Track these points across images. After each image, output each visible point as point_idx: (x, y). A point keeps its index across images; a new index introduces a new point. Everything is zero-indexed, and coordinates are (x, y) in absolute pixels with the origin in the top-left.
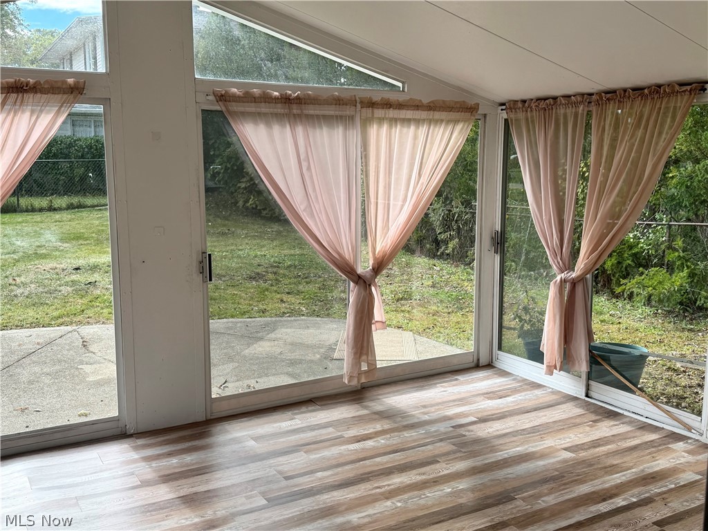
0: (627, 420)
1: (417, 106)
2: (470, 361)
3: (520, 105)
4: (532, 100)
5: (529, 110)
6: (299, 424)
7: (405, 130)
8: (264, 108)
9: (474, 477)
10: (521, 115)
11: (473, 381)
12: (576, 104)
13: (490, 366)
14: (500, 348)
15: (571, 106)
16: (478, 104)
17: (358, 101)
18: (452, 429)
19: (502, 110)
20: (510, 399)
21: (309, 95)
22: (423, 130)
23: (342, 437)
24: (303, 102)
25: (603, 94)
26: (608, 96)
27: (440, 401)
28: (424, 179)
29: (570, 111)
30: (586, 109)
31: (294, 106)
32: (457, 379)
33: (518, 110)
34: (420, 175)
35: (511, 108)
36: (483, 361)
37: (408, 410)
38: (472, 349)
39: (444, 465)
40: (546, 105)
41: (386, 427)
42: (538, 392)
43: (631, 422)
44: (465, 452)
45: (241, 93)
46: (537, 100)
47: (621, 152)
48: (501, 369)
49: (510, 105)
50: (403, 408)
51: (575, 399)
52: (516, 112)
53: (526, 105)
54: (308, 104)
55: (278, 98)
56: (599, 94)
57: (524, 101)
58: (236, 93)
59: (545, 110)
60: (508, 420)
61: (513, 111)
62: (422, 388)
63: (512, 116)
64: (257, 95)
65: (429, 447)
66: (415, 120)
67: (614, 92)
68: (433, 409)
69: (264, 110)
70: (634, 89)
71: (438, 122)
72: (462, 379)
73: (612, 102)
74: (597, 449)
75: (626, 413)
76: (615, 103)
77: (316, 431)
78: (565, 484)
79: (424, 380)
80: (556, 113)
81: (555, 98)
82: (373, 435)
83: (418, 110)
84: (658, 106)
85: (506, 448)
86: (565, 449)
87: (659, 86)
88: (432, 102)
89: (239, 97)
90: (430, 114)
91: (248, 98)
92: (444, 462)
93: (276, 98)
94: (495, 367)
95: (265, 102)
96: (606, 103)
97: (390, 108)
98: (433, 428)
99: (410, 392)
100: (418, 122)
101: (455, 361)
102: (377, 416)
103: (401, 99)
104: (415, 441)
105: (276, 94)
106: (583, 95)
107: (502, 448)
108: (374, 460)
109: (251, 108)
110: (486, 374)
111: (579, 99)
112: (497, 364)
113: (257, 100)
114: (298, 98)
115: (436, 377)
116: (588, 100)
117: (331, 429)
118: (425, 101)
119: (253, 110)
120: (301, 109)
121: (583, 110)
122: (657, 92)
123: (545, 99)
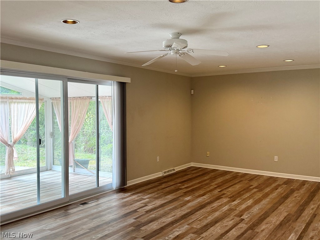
1: (25, 99)
5: (57, 100)
7: (22, 105)
11: (45, 173)
13: (51, 170)
14: (53, 164)
16: (43, 98)
17: (8, 97)
20: (54, 175)
22: (27, 105)
27: (34, 177)
28: (28, 118)
30: (70, 101)
33: (55, 100)
34: (27, 117)
36: (49, 169)
38: (45, 165)
48: (54, 170)
49: (52, 99)
51: (71, 173)
56: (72, 98)
57: (56, 98)
60: (51, 178)
63: (53, 101)
66: (25, 102)
70: (79, 97)
75: (82, 174)
76: (75, 100)
79: (30, 174)
84: (83, 102)
87: (84, 97)
90: (29, 101)
97: (17, 99)
98: (30, 181)
100: (26, 103)
103: (20, 97)
110: (50, 172)
116: (70, 99)
118: (28, 97)
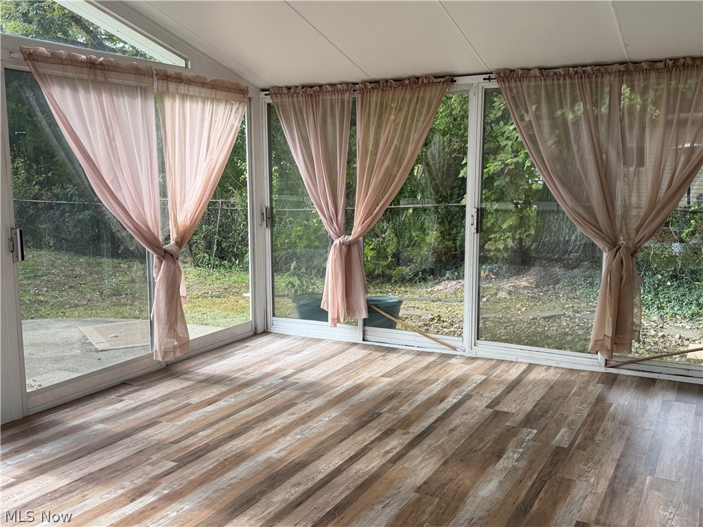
0: (404, 351)
1: (203, 84)
2: (249, 330)
3: (285, 91)
4: (298, 87)
5: (295, 95)
6: (132, 404)
7: (195, 106)
8: (70, 72)
9: (336, 407)
10: (287, 100)
11: (261, 346)
12: (342, 92)
13: (266, 332)
14: (274, 315)
15: (337, 93)
16: (248, 89)
17: (155, 72)
18: (281, 381)
19: (266, 95)
20: (306, 353)
21: (111, 61)
23: (188, 405)
24: (107, 69)
25: (368, 84)
26: (373, 85)
27: (249, 364)
28: (212, 155)
29: (337, 97)
30: (352, 96)
31: (98, 72)
32: (248, 346)
33: (283, 96)
34: (207, 151)
35: (275, 94)
36: (260, 329)
37: (230, 374)
38: (251, 318)
39: (303, 404)
40: (312, 92)
41: (224, 389)
42: (322, 344)
43: (409, 352)
44: (311, 393)
45: (49, 53)
46: (303, 88)
47: (387, 132)
48: (277, 334)
49: (274, 91)
50: (222, 374)
51: (355, 344)
52: (281, 97)
53: (292, 91)
54: (111, 71)
55: (84, 62)
56: (364, 83)
57: (289, 88)
58: (44, 53)
59: (312, 96)
60: (319, 366)
61: (279, 96)
62: (222, 358)
63: (279, 101)
64: (65, 57)
65: (277, 395)
66: (201, 97)
67: (377, 82)
68: (250, 370)
69: (71, 74)
70: (395, 80)
71: (219, 101)
72: (252, 345)
73: (375, 91)
74: (405, 372)
75: (400, 347)
76: (378, 91)
77: (158, 405)
78: (406, 397)
79: (218, 351)
80: (323, 100)
81: (320, 86)
82: (218, 398)
83: (203, 87)
84: (416, 95)
85: (338, 384)
86: (383, 376)
87: (418, 78)
88: (214, 81)
89: (47, 57)
90: (214, 93)
91: (54, 59)
92: (302, 402)
93: (82, 62)
94: (271, 333)
95: (72, 65)
96: (370, 92)
97: (181, 83)
98: (267, 382)
99: (216, 362)
100: (204, 99)
101: (239, 331)
102: (205, 384)
103: (189, 76)
104: (261, 394)
105: (84, 57)
106: (347, 84)
107: (335, 385)
108: (241, 413)
109: (58, 71)
110: (268, 339)
111: (345, 87)
112: (273, 329)
113: (64, 63)
114: (101, 63)
115: (227, 347)
116: (353, 89)
117: (171, 401)
118: (209, 79)
119: (59, 73)
120: (105, 77)
121: (349, 97)
122: (415, 83)
123: (311, 87)
